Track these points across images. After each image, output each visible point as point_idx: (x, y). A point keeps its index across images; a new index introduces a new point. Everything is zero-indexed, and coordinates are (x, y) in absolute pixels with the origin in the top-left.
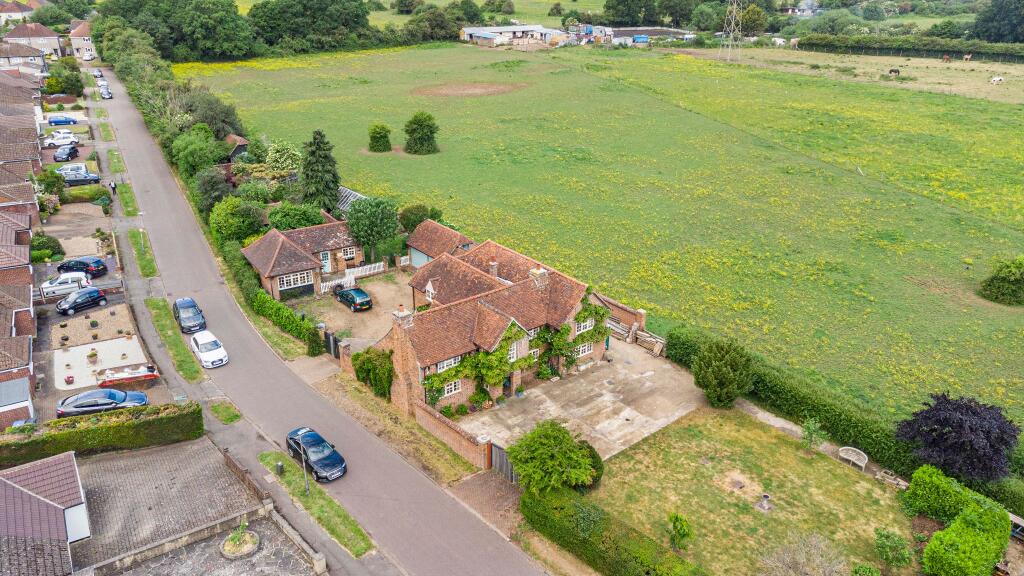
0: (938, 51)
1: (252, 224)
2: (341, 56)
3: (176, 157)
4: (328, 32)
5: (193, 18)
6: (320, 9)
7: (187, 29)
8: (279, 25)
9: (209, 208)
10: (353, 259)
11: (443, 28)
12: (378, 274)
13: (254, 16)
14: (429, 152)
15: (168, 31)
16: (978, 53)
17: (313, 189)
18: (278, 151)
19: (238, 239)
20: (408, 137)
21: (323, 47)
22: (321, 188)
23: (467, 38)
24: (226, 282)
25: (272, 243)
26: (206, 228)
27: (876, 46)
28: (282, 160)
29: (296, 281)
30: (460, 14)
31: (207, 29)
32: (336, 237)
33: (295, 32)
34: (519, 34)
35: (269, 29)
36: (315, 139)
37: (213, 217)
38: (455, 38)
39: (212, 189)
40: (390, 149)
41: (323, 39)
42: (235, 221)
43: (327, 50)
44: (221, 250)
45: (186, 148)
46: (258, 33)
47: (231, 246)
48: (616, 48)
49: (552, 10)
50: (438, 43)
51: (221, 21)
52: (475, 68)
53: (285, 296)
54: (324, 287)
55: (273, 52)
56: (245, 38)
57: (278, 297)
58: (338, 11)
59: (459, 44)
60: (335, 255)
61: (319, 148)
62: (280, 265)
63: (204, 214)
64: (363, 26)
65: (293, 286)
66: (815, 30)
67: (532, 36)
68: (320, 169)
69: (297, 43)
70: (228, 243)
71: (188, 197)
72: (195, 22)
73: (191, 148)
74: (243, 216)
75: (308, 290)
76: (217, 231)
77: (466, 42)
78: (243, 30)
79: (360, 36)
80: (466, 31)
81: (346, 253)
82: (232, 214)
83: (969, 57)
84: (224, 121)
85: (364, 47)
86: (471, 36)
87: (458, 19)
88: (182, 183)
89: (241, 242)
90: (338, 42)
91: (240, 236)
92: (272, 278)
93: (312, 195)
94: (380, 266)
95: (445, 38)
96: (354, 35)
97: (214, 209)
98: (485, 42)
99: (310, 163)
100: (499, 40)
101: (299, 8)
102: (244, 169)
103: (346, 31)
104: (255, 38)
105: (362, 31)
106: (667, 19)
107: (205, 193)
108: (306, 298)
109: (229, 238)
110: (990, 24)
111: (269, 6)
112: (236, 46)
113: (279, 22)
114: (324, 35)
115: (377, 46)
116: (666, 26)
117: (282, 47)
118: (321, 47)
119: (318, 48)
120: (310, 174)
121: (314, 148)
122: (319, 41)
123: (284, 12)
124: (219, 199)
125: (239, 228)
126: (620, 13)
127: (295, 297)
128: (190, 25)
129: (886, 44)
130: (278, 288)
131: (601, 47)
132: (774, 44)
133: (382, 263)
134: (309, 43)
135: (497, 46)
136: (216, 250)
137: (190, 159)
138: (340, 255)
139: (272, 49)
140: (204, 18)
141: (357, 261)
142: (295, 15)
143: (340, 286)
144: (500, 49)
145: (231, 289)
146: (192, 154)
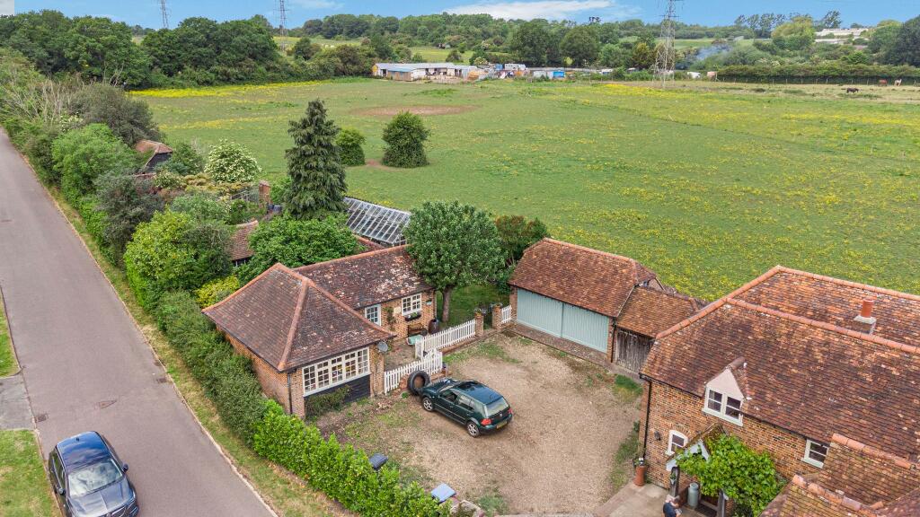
0: (867, 77)
1: (212, 259)
2: (250, 88)
3: (58, 165)
4: (235, 64)
5: (77, 42)
6: (225, 40)
7: (69, 54)
8: (179, 55)
9: (126, 237)
10: (418, 316)
11: (354, 64)
12: (468, 343)
13: (150, 45)
14: (418, 164)
15: (46, 54)
16: (909, 78)
17: (309, 199)
18: (223, 156)
19: (187, 287)
20: (387, 146)
21: (229, 79)
22: (322, 197)
23: (380, 73)
24: (169, 377)
25: (283, 293)
26: (116, 274)
27: (802, 74)
28: (231, 168)
29: (339, 374)
30: (372, 50)
31: (95, 54)
32: (390, 276)
33: (197, 63)
34: (432, 72)
35: (168, 60)
36: (313, 114)
37: (133, 251)
38: (368, 74)
39: (129, 202)
40: (363, 163)
41: (229, 70)
42: (181, 256)
43: (233, 83)
44: (151, 310)
45: (74, 149)
46: (155, 64)
47: (174, 302)
48: (539, 81)
49: (449, 56)
50: (351, 78)
51: (112, 47)
52: (405, 95)
53: (315, 408)
54: (390, 380)
55: (172, 83)
56: (141, 65)
57: (300, 411)
58: (244, 42)
59: (373, 80)
60: (390, 312)
61: (319, 131)
62: (305, 341)
63: (111, 250)
64: (272, 60)
65: (332, 384)
66: (725, 64)
67: (445, 73)
68: (321, 164)
69: (200, 74)
70: (168, 297)
71: (78, 227)
72: (79, 47)
73: (83, 148)
74: (195, 245)
75: (360, 389)
76: (144, 275)
77: (381, 78)
78: (137, 57)
79: (268, 69)
80: (378, 68)
81: (406, 307)
82: (175, 243)
83: (900, 81)
84: (131, 122)
85: (273, 80)
86: (384, 71)
87: (370, 55)
88: (67, 207)
89: (192, 295)
90: (245, 75)
91: (190, 282)
92: (291, 371)
93: (305, 209)
94: (469, 329)
95: (357, 74)
96: (262, 68)
97: (135, 236)
98: (402, 77)
99: (304, 155)
100: (416, 74)
101: (201, 37)
102: (173, 181)
103: (253, 63)
104: (151, 68)
105: (272, 64)
106: (569, 61)
107: (117, 211)
108: (355, 408)
109: (170, 286)
110: (903, 54)
111: (167, 34)
112: (129, 74)
113: (179, 52)
114: (229, 66)
115: (287, 80)
116: (569, 67)
117: (182, 78)
118: (227, 80)
119: (223, 80)
120: (304, 173)
121: (310, 130)
122: (225, 73)
123: (185, 41)
124: (145, 218)
125: (190, 267)
126: (526, 53)
127: (336, 407)
128: (73, 49)
129: (811, 72)
130: (302, 391)
131: (524, 79)
132: (690, 76)
133: (473, 322)
134: (213, 75)
135: (415, 80)
136: (139, 310)
137: (84, 165)
138: (398, 310)
139: (171, 79)
140: (90, 42)
141: (424, 322)
142: (197, 44)
143: (422, 376)
144: (417, 82)
145: (182, 395)
146: (86, 157)
